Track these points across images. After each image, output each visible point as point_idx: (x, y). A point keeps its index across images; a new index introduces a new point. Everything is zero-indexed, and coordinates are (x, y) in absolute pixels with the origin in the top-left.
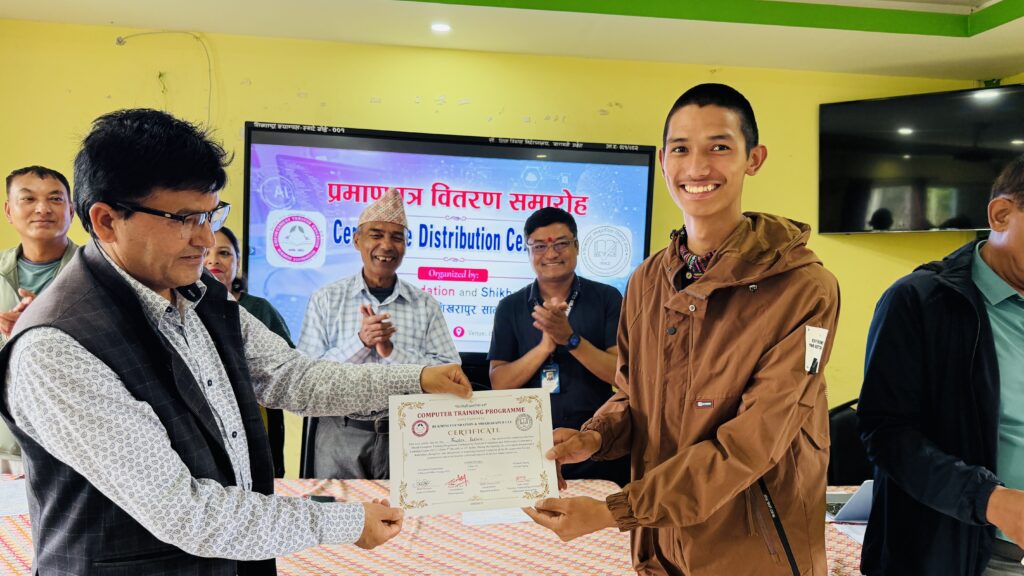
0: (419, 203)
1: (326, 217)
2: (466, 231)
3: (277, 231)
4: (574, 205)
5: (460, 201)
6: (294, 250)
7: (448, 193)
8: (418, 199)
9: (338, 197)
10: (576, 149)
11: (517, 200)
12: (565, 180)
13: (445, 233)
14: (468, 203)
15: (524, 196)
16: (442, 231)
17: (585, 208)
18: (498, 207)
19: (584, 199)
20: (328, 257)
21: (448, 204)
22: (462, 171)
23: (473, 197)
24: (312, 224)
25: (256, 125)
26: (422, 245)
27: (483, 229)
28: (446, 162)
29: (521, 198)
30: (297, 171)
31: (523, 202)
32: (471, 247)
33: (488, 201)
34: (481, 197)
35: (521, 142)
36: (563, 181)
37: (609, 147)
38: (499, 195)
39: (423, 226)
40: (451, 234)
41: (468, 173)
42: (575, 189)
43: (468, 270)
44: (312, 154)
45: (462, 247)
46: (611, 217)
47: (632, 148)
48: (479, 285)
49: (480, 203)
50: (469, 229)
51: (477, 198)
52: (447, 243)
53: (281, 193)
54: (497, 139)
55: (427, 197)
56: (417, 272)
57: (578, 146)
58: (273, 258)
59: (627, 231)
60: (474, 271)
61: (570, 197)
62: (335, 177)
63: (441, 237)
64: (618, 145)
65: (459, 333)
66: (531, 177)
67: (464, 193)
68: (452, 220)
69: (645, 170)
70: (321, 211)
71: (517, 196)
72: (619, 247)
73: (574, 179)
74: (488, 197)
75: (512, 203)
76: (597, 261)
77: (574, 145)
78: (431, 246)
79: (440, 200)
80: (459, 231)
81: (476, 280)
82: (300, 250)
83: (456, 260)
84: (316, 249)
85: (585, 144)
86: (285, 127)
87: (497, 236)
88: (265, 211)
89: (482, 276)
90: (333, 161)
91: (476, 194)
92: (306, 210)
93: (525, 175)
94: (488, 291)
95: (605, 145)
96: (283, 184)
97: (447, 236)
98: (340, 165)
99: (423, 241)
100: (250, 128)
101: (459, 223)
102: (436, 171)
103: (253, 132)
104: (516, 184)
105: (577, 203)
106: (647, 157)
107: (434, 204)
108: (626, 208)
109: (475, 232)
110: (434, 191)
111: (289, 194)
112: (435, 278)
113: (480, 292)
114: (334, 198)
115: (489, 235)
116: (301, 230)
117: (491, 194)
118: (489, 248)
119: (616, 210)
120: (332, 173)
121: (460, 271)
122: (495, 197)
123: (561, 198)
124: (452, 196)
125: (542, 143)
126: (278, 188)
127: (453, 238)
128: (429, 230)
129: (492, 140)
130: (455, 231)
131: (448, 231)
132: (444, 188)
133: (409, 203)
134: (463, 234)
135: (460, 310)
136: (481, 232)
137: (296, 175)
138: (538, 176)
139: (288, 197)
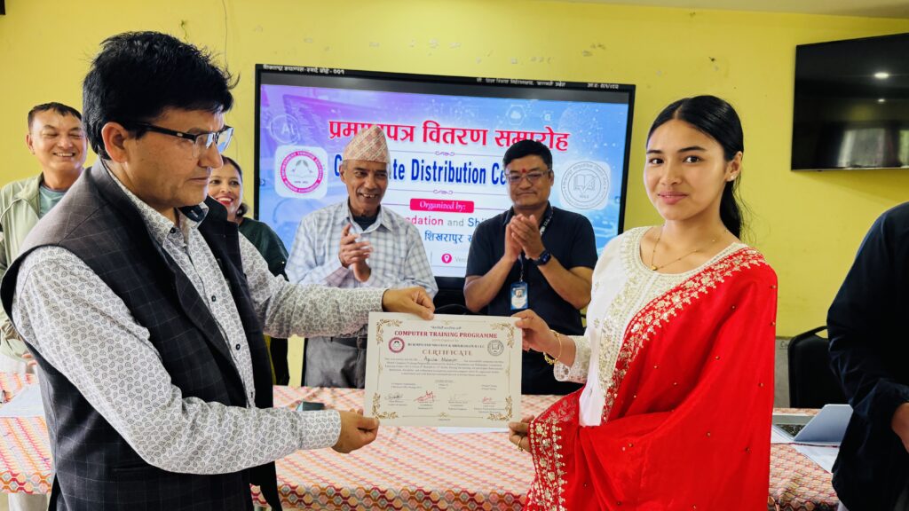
0: (412, 140)
1: (328, 152)
2: (454, 165)
3: (284, 164)
4: (555, 141)
5: (449, 138)
6: (299, 182)
7: (439, 130)
8: (410, 135)
9: (338, 134)
10: (558, 87)
11: (502, 137)
12: (548, 117)
13: (435, 167)
14: (456, 140)
15: (509, 133)
16: (432, 166)
17: (566, 144)
18: (484, 143)
19: (566, 136)
20: (329, 189)
21: (438, 140)
22: (451, 109)
23: (461, 134)
24: (315, 159)
25: (265, 67)
26: (414, 178)
27: (470, 164)
28: (436, 101)
29: (505, 135)
30: (301, 110)
31: (508, 138)
32: (459, 181)
33: (475, 137)
34: (469, 133)
35: (507, 81)
36: (546, 119)
37: (590, 85)
38: (485, 132)
39: (415, 161)
40: (441, 169)
41: (456, 112)
42: (557, 126)
43: (455, 202)
44: (314, 94)
45: (451, 180)
46: (591, 153)
47: (613, 87)
48: (466, 216)
49: (467, 139)
50: (458, 164)
51: (465, 135)
52: (437, 177)
53: (288, 130)
54: (484, 79)
55: (419, 134)
56: (409, 203)
57: (560, 85)
58: (281, 190)
59: (606, 167)
60: (461, 203)
61: (552, 134)
62: (335, 116)
63: (431, 171)
64: (600, 84)
65: (447, 260)
66: (516, 115)
67: (453, 130)
68: (442, 155)
69: (625, 107)
70: (323, 147)
71: (502, 133)
72: (597, 180)
73: (556, 116)
74: (475, 133)
75: (497, 140)
76: (576, 194)
77: (557, 84)
78: (422, 179)
79: (431, 138)
80: (448, 166)
81: (463, 211)
82: (305, 182)
83: (444, 192)
84: (318, 181)
85: (567, 83)
86: (291, 69)
87: (483, 170)
88: (273, 146)
89: (468, 207)
90: (334, 100)
91: (464, 131)
92: (311, 145)
93: (510, 113)
94: (474, 221)
95: (586, 84)
96: (289, 122)
97: (437, 170)
98: (341, 104)
99: (415, 175)
100: (260, 70)
101: (448, 159)
102: (427, 109)
103: (263, 74)
104: (501, 122)
105: (559, 139)
106: (626, 95)
107: (425, 140)
108: (605, 145)
109: (463, 167)
110: (425, 128)
111: (295, 131)
112: (425, 209)
113: (466, 222)
114: (335, 134)
115: (476, 170)
116: (306, 164)
117: (478, 131)
118: (475, 182)
119: (596, 146)
120: (333, 111)
121: (449, 202)
122: (481, 134)
123: (544, 134)
124: (442, 132)
125: (527, 83)
126: (285, 125)
127: (443, 172)
128: (421, 164)
129: (479, 80)
130: (444, 165)
131: (438, 166)
132: (435, 126)
133: (402, 139)
134: (451, 169)
135: (448, 239)
136: (468, 167)
137: (300, 113)
138: (522, 114)
139: (294, 134)
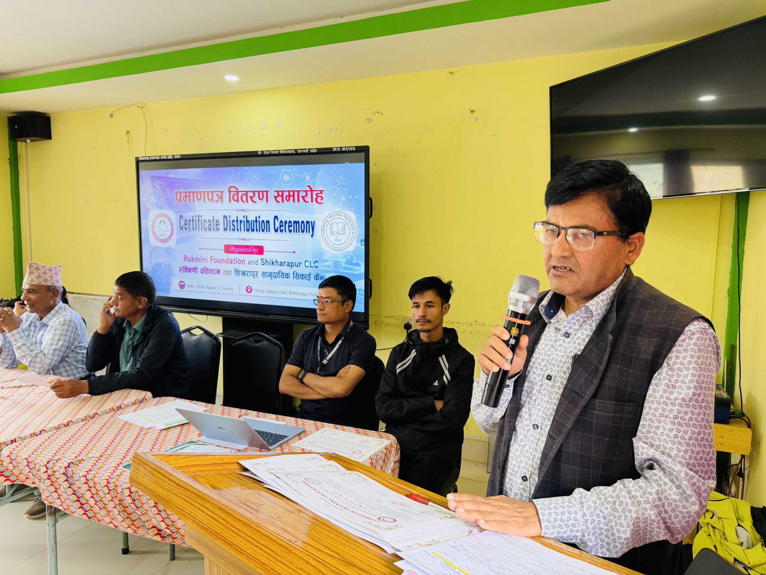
0: (222, 201)
1: (176, 213)
2: (249, 219)
3: (154, 223)
4: (314, 197)
5: (244, 198)
6: (161, 235)
7: (238, 192)
8: (221, 198)
9: (180, 200)
10: (312, 154)
11: (279, 195)
12: (308, 178)
13: (237, 221)
14: (249, 199)
15: (282, 192)
16: (235, 220)
17: (322, 198)
18: (267, 201)
19: (321, 192)
20: (177, 239)
21: (238, 201)
22: (244, 177)
23: (252, 195)
24: (169, 218)
25: (140, 159)
26: (225, 229)
27: (259, 217)
28: (235, 171)
30: (160, 185)
31: (282, 196)
32: (253, 230)
33: (261, 197)
34: (257, 194)
35: (277, 152)
37: (335, 150)
38: (267, 192)
39: (225, 217)
40: (241, 222)
41: (248, 178)
42: (314, 184)
43: (252, 246)
44: (167, 174)
45: (248, 230)
46: (341, 204)
47: (351, 149)
48: (259, 257)
49: (256, 199)
50: (251, 218)
52: (239, 228)
53: (154, 200)
54: (262, 152)
55: (226, 196)
56: (223, 248)
57: (313, 151)
58: (154, 242)
59: (352, 215)
60: (256, 247)
61: (312, 191)
62: (178, 188)
63: (235, 224)
64: (341, 148)
65: (249, 290)
66: (286, 178)
67: (247, 192)
68: (241, 212)
69: (363, 165)
70: (173, 210)
71: (278, 192)
73: (314, 177)
74: (261, 193)
75: (275, 197)
77: (311, 151)
78: (230, 230)
79: (234, 199)
80: (245, 219)
81: (257, 254)
82: (164, 235)
83: (245, 239)
84: (171, 234)
86: (153, 158)
87: (268, 222)
88: (148, 211)
89: (260, 250)
90: (177, 177)
91: (254, 192)
92: (166, 209)
93: (283, 176)
94: (265, 261)
95: (332, 148)
96: (155, 194)
97: (239, 223)
98: (180, 179)
99: (226, 227)
100: (138, 161)
101: (245, 214)
102: (230, 178)
103: (140, 164)
104: (277, 184)
105: (317, 194)
106: (363, 154)
107: (230, 201)
108: (350, 197)
109: (255, 219)
110: (230, 192)
111: (158, 200)
112: (233, 252)
113: (260, 262)
114: (178, 200)
115: (263, 221)
116: (164, 223)
119: (343, 199)
120: (177, 184)
121: (247, 247)
122: (265, 193)
123: (306, 191)
124: (240, 194)
125: (291, 152)
126: (153, 196)
127: (242, 224)
128: (229, 219)
129: (260, 153)
130: (242, 219)
131: (239, 219)
132: (235, 190)
133: (216, 201)
134: (248, 221)
135: (249, 275)
136: (258, 219)
137: (160, 188)
138: (291, 177)
139: (157, 202)
